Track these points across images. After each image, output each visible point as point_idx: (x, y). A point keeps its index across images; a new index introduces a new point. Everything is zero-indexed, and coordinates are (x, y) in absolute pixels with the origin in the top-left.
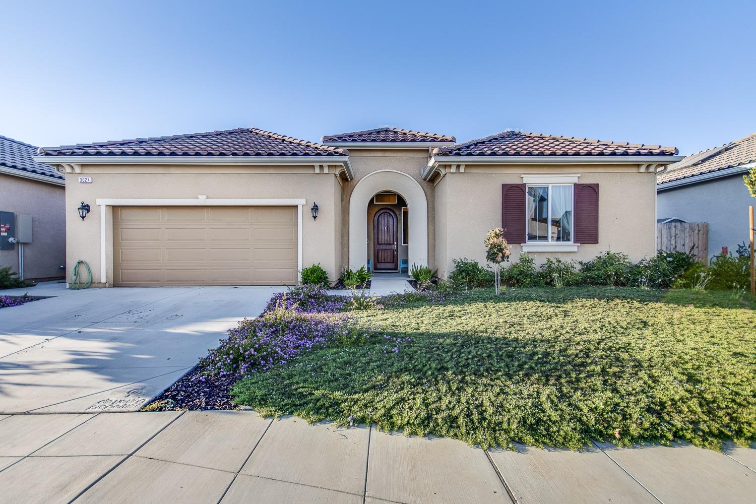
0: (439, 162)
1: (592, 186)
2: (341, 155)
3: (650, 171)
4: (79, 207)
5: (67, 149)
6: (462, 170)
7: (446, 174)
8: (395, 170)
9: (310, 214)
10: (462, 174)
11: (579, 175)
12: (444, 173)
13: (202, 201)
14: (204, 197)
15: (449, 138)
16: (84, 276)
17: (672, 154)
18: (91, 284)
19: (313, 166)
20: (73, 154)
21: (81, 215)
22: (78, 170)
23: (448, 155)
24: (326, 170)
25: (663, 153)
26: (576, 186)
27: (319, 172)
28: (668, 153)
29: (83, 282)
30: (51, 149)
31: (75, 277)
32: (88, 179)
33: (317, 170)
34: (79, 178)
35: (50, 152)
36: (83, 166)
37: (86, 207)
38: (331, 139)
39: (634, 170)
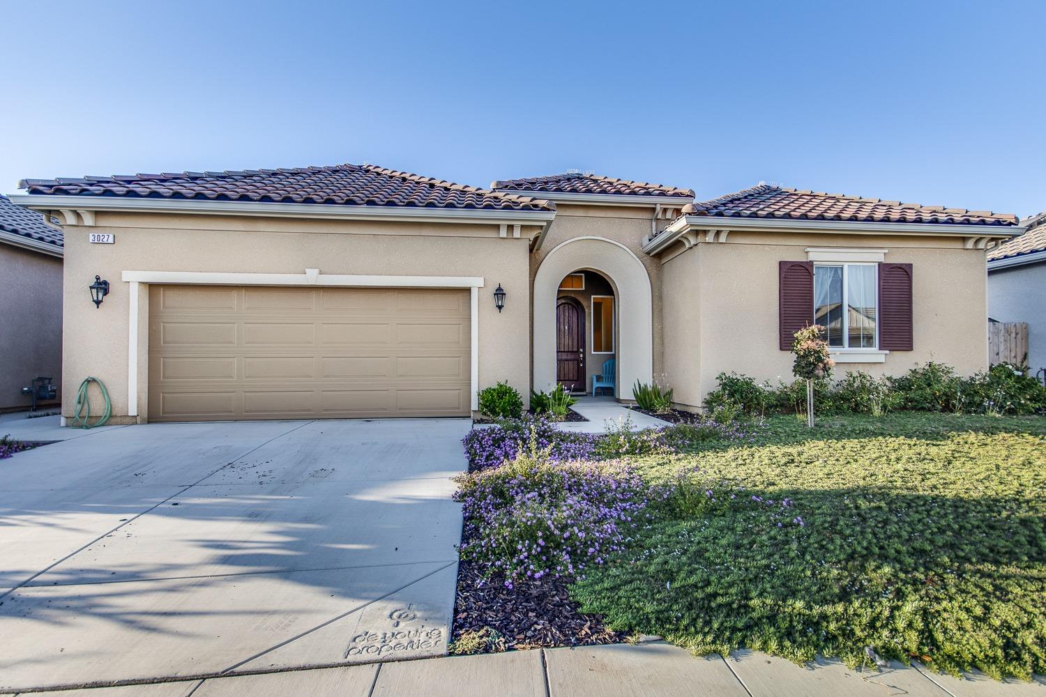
0: (691, 225)
1: (903, 267)
2: (544, 209)
3: (979, 248)
4: (92, 284)
5: (70, 185)
6: (723, 238)
7: (696, 245)
8: (602, 237)
9: (491, 302)
10: (722, 245)
11: (886, 251)
12: (693, 242)
13: (312, 277)
14: (317, 271)
15: (686, 191)
16: (97, 405)
17: (1010, 224)
18: (111, 419)
19: (498, 227)
20: (82, 192)
21: (95, 299)
22: (88, 220)
23: (705, 215)
24: (517, 233)
25: (998, 223)
26: (882, 267)
27: (505, 236)
28: (1005, 223)
29: (93, 414)
30: (40, 183)
31: (79, 407)
32: (106, 237)
33: (503, 233)
34: (91, 235)
35: (41, 188)
36: (98, 213)
37: (103, 286)
38: (507, 186)
39: (959, 245)
